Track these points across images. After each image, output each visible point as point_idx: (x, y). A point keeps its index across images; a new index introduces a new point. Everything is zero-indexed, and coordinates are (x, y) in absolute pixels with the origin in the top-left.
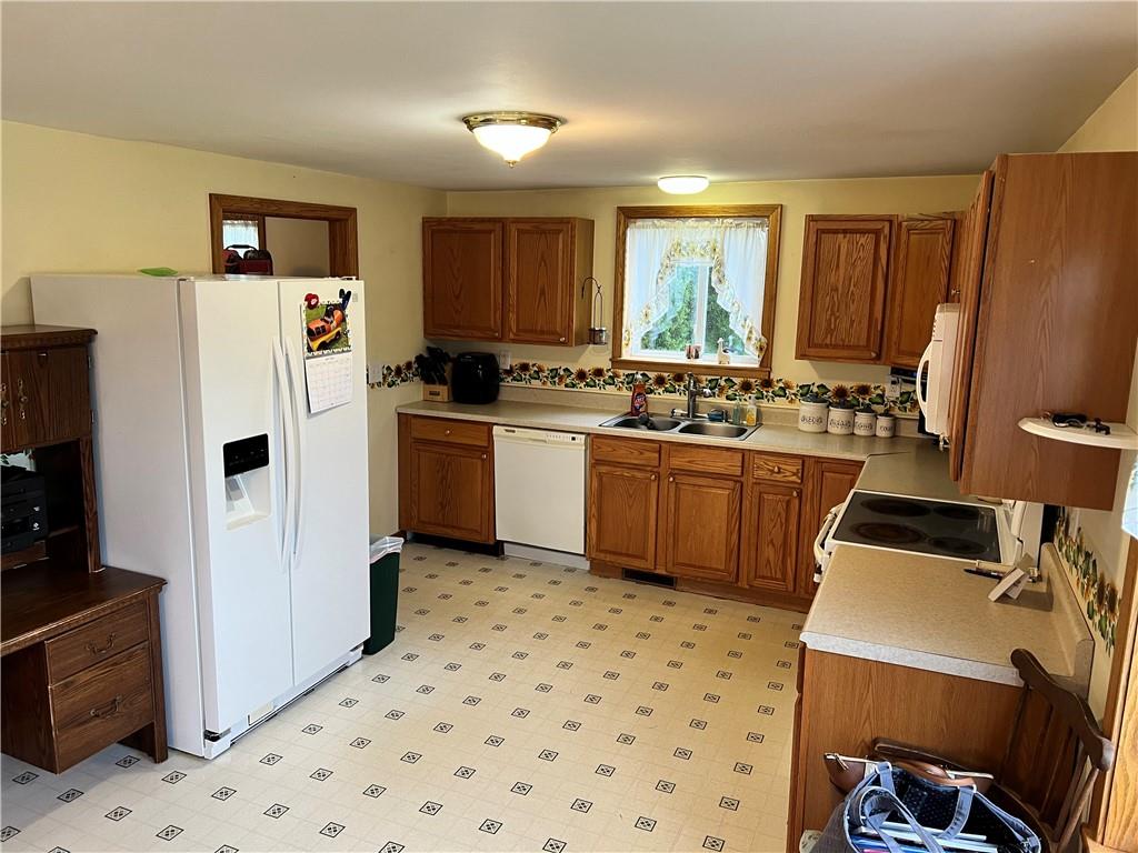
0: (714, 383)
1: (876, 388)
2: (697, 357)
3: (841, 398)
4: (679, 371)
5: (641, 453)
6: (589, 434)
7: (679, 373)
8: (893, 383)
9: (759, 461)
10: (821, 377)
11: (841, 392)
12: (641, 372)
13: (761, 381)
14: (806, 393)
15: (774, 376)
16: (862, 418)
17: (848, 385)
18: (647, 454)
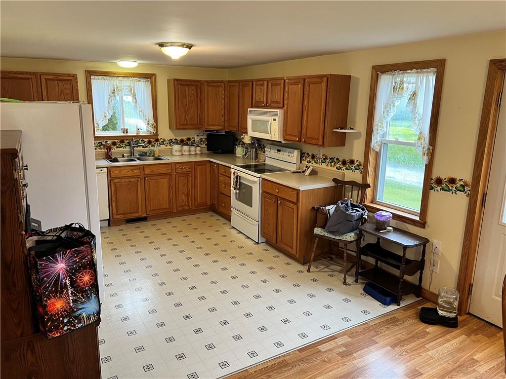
0: (137, 142)
1: (193, 138)
2: (127, 132)
3: (182, 142)
4: (122, 139)
5: (132, 171)
6: (107, 168)
7: (122, 140)
8: (198, 136)
9: (177, 166)
10: (175, 136)
11: (182, 141)
12: (104, 141)
13: (153, 139)
14: (171, 142)
15: (159, 137)
16: (193, 148)
17: (184, 138)
18: (135, 171)
